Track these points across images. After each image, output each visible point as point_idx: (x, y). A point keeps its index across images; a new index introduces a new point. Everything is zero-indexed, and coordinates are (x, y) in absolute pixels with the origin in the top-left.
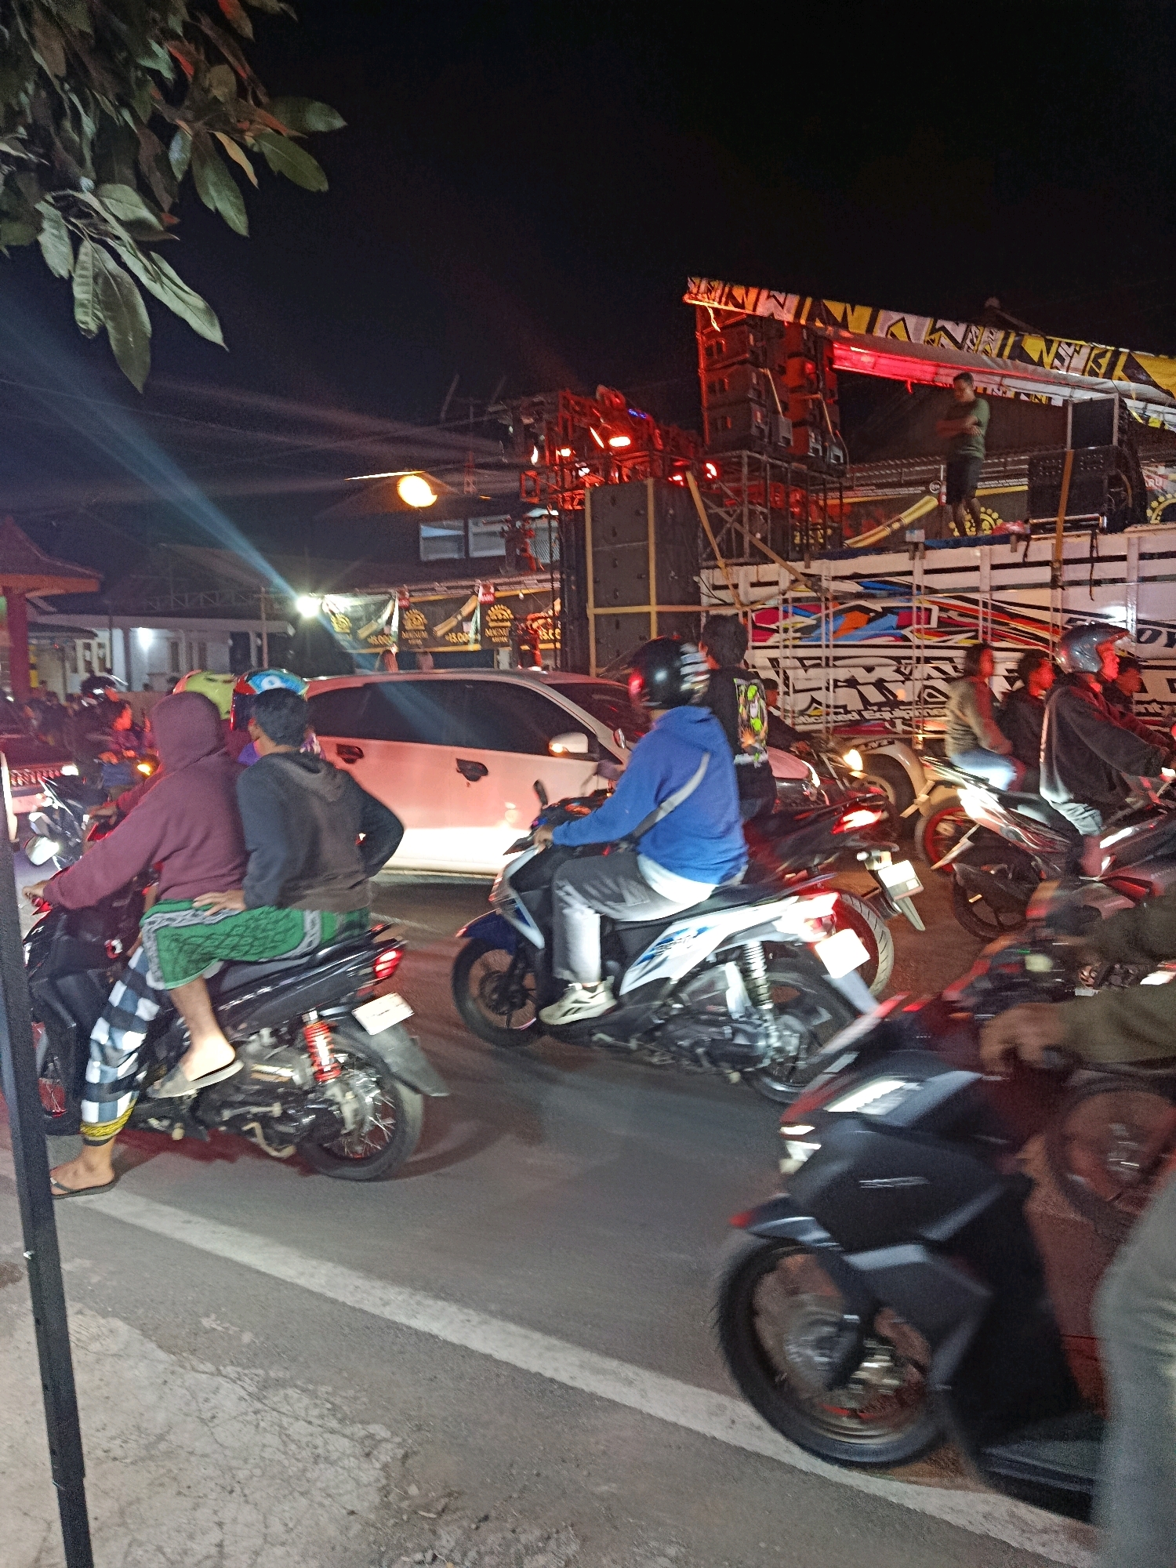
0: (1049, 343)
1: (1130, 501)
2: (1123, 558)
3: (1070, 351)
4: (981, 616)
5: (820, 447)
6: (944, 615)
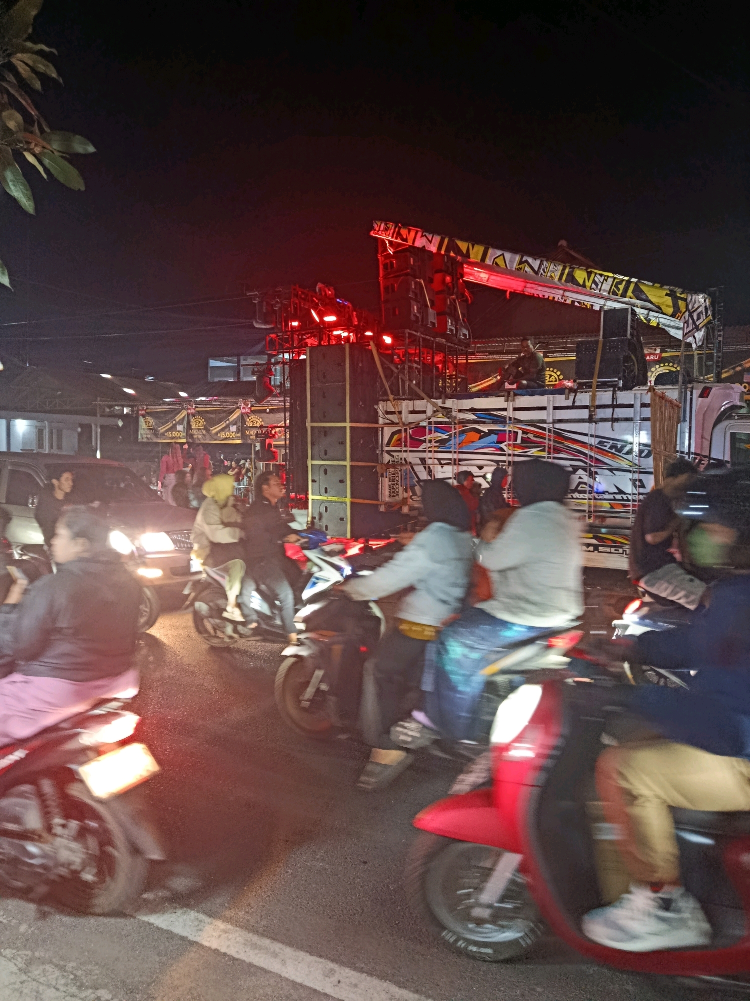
0: (589, 274)
1: (636, 370)
2: (631, 406)
3: (602, 279)
4: (547, 437)
5: (454, 328)
6: (525, 436)
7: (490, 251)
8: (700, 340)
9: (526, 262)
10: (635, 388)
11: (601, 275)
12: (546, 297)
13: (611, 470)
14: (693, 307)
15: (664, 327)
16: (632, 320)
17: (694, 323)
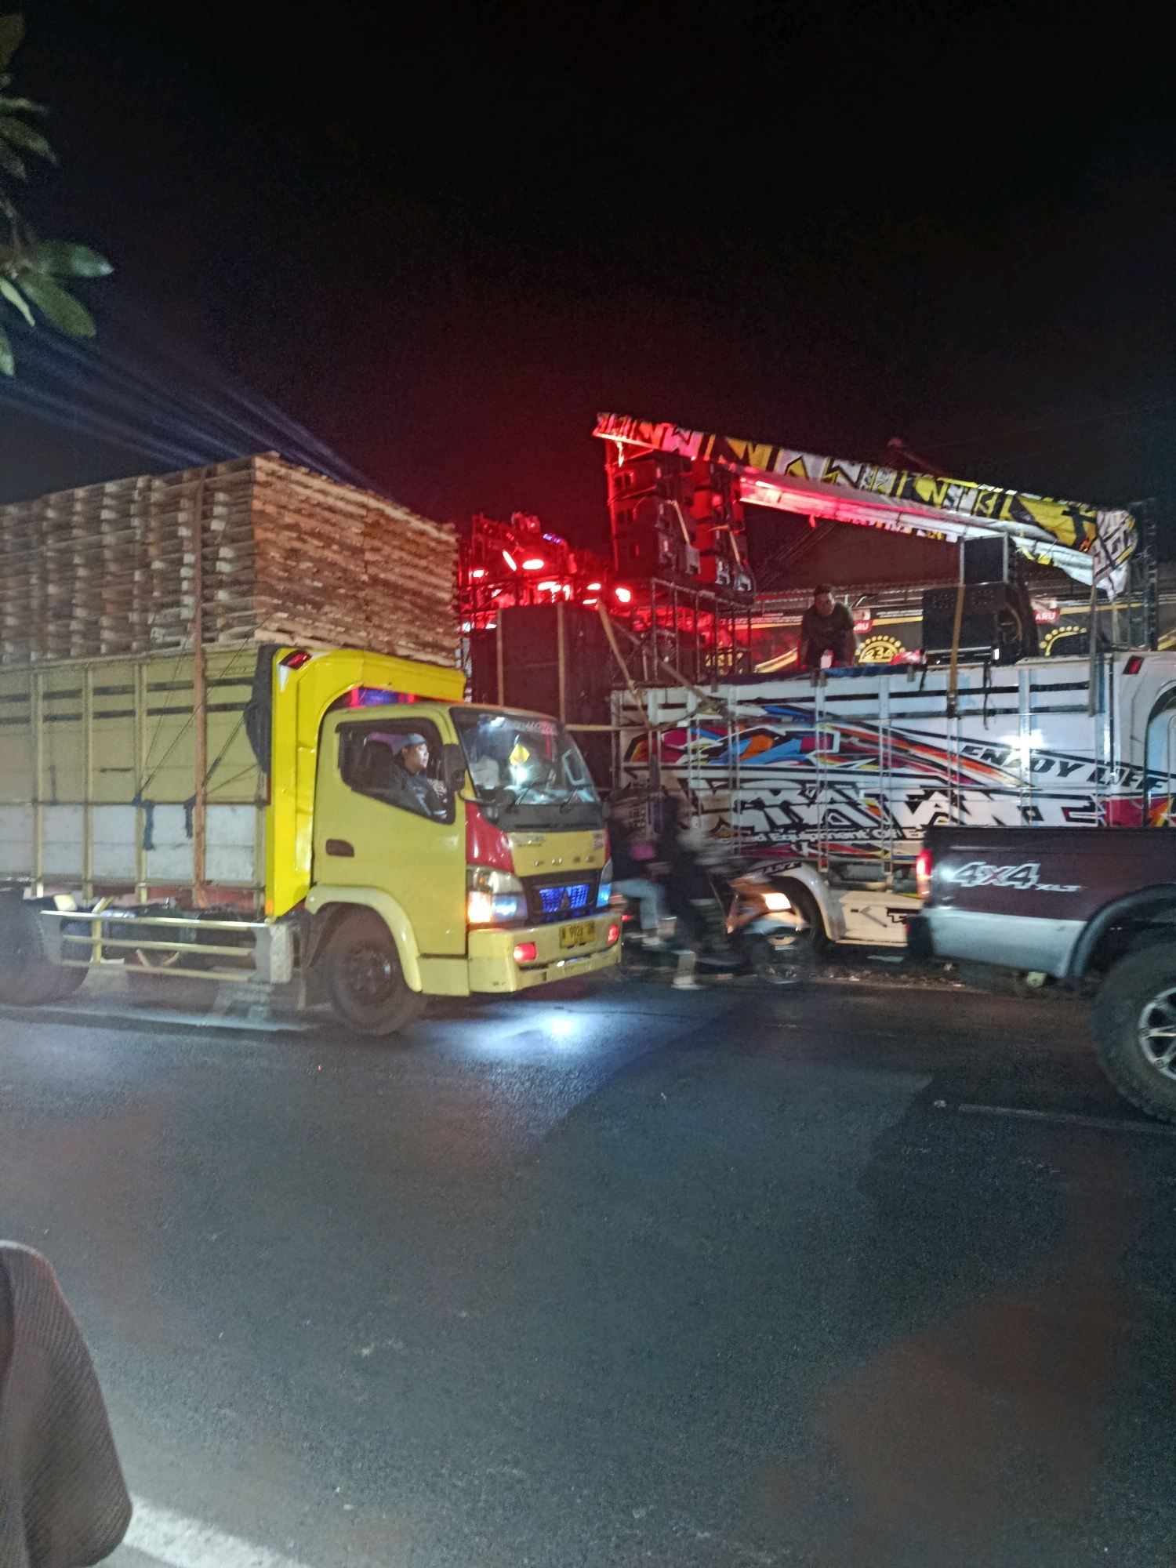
0: (940, 484)
1: (1020, 634)
3: (960, 492)
4: (881, 742)
5: (727, 576)
6: (846, 741)
7: (781, 454)
8: (1120, 584)
9: (838, 468)
10: (1019, 662)
11: (959, 486)
12: (872, 523)
13: (987, 792)
14: (1106, 533)
15: (1061, 566)
16: (1011, 556)
17: (1108, 557)
